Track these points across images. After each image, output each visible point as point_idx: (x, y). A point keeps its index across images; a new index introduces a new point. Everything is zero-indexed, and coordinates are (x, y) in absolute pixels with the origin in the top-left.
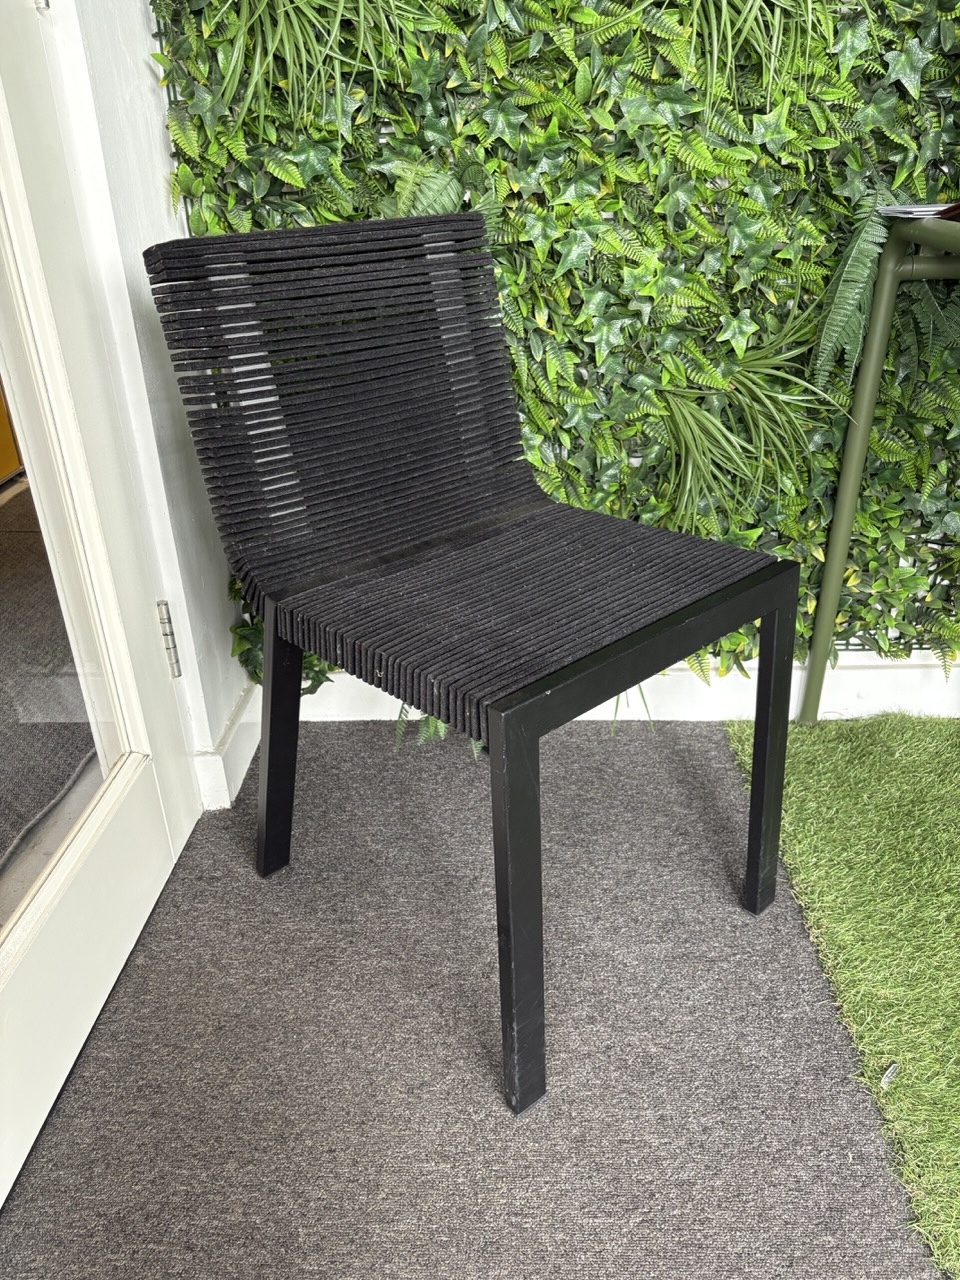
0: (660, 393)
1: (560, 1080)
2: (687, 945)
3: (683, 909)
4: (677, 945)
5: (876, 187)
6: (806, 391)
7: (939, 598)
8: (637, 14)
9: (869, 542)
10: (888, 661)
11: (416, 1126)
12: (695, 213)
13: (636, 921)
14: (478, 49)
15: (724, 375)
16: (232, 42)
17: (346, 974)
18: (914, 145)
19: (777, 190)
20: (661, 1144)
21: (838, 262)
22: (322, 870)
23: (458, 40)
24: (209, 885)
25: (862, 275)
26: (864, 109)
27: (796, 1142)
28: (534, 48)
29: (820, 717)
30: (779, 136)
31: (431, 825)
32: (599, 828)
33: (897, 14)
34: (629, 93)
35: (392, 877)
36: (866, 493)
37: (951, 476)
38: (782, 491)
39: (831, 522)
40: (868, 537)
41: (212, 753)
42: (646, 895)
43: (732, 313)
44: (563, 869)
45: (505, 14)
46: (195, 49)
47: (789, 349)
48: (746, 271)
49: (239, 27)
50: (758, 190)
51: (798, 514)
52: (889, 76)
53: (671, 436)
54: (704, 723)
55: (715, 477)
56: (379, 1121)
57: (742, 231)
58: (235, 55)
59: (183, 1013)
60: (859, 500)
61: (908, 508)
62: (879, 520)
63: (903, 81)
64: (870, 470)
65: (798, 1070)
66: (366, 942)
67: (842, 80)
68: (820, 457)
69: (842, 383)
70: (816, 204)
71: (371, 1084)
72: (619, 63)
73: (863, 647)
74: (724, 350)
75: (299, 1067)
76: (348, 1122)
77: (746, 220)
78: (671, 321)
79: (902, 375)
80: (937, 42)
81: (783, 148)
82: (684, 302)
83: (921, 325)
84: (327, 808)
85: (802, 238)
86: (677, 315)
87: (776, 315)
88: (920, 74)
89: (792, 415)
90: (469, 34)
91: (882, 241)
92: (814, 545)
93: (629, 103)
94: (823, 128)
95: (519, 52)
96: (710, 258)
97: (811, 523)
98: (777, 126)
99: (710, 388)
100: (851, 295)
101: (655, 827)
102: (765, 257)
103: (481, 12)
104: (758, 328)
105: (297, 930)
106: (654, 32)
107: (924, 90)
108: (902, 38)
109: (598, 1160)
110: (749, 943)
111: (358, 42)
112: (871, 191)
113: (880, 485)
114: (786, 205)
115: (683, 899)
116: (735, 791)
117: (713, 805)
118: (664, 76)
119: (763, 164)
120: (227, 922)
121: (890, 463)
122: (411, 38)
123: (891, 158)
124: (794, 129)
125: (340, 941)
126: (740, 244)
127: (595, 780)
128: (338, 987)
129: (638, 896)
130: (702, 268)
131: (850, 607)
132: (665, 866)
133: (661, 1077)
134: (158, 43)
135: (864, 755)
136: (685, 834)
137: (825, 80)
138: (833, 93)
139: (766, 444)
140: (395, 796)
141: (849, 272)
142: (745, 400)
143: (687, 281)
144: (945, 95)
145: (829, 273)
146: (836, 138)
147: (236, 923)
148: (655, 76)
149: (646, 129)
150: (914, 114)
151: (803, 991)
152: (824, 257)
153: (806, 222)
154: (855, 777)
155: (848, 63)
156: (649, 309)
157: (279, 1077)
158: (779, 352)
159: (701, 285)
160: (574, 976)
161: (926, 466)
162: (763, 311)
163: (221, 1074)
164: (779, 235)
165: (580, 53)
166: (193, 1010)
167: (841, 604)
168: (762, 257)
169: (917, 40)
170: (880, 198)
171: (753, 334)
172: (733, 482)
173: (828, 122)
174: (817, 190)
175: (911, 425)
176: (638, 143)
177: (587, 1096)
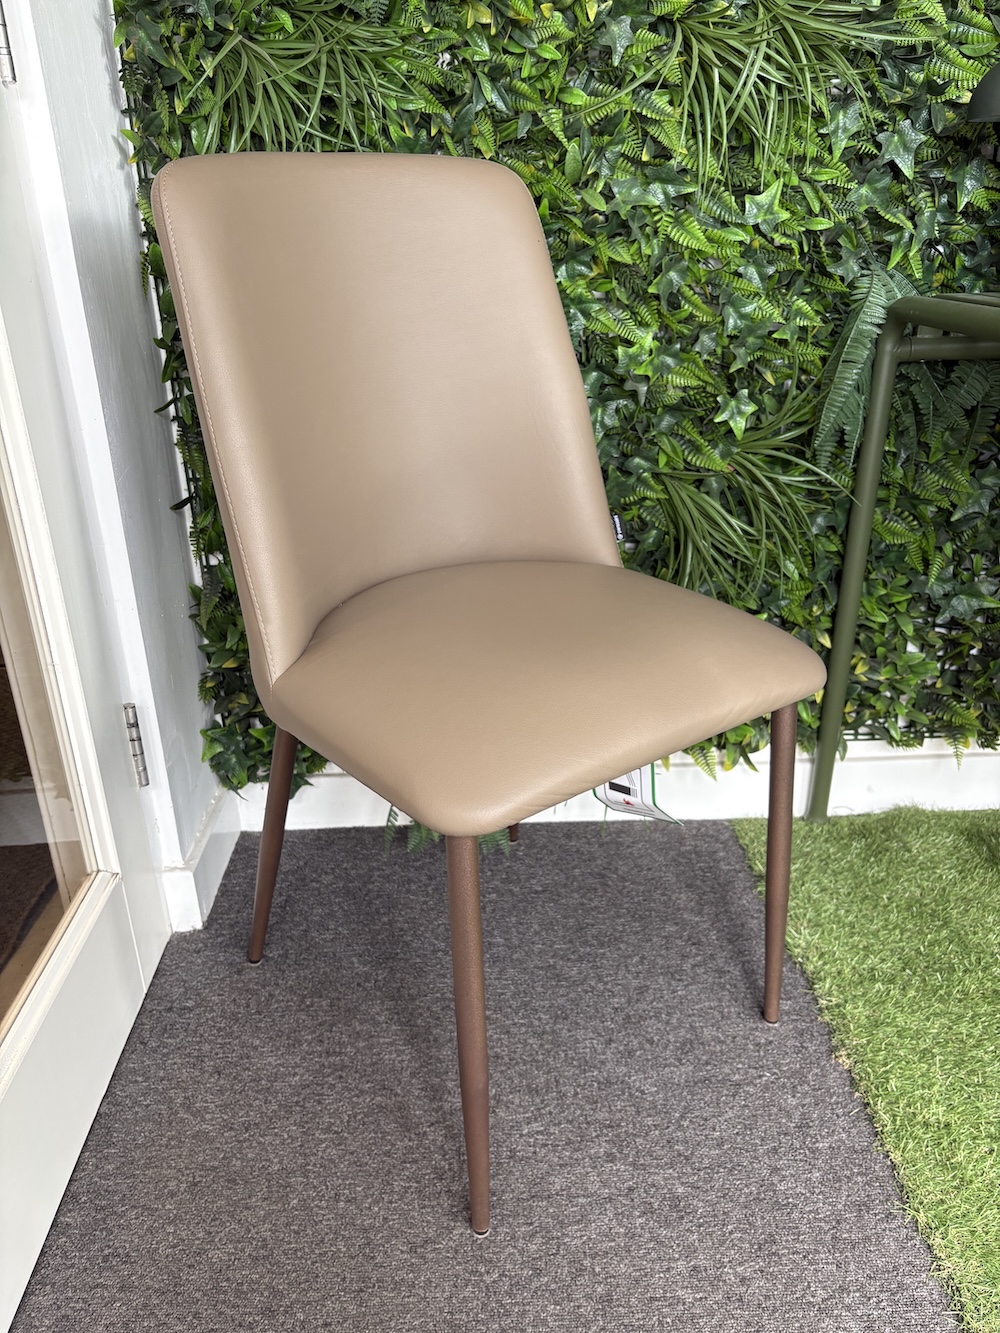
0: (656, 476)
1: (580, 1230)
2: (709, 1068)
3: (702, 1027)
4: (697, 1069)
5: (871, 267)
6: (808, 472)
7: (950, 684)
8: (627, 94)
9: (876, 627)
10: (901, 751)
11: (421, 1292)
12: (689, 293)
13: (651, 1042)
14: (465, 129)
15: (723, 456)
16: (206, 119)
17: (336, 1114)
18: (909, 225)
19: (771, 270)
20: (695, 1299)
21: (834, 343)
22: (305, 997)
23: (443, 120)
24: (180, 1016)
25: (861, 356)
26: (857, 190)
27: (842, 1289)
28: (522, 129)
29: (830, 813)
30: (771, 217)
31: (423, 943)
32: (606, 939)
33: (887, 96)
34: (620, 174)
35: (382, 1003)
36: (873, 576)
37: (957, 559)
38: (785, 575)
39: (836, 606)
40: (874, 622)
41: (181, 869)
42: (661, 1014)
43: (728, 393)
44: (569, 987)
45: (491, 96)
46: (167, 125)
47: (788, 430)
48: (742, 351)
49: (212, 104)
50: (752, 271)
51: (803, 599)
52: (883, 156)
53: (669, 520)
54: (709, 821)
55: (716, 561)
56: (379, 1287)
57: (737, 311)
58: (210, 131)
59: (152, 1167)
60: (864, 584)
61: (915, 591)
62: (885, 604)
63: (897, 161)
64: (876, 553)
65: (840, 1206)
66: (357, 1076)
67: (835, 161)
68: (823, 540)
69: (843, 464)
70: (812, 284)
71: (368, 1244)
72: (610, 143)
73: (872, 736)
74: (723, 430)
75: (285, 1227)
76: (344, 1290)
77: (741, 300)
78: (668, 401)
79: (903, 456)
80: (929, 123)
81: (776, 229)
82: (679, 381)
83: (920, 406)
84: (308, 926)
85: (798, 319)
86: (673, 396)
87: (773, 395)
88: (913, 154)
89: (794, 497)
90: (454, 114)
91: (881, 322)
92: (820, 630)
93: (618, 183)
94: (816, 208)
95: (506, 133)
96: (705, 338)
97: (815, 608)
98: (771, 205)
99: (709, 470)
100: (850, 375)
101: (665, 937)
102: (761, 337)
103: (468, 92)
104: (757, 408)
105: (280, 1065)
106: (644, 113)
107: (917, 170)
108: (894, 120)
109: (626, 1321)
110: (775, 1063)
111: (340, 120)
112: (865, 272)
113: (886, 568)
114: (779, 287)
115: (700, 1016)
116: (747, 894)
117: (726, 911)
118: (655, 157)
119: (756, 244)
120: (200, 1058)
121: (895, 545)
122: (395, 117)
123: (888, 238)
124: (787, 210)
125: (329, 1076)
126: (736, 323)
127: (598, 886)
128: (327, 1130)
129: (652, 1014)
130: (697, 348)
131: (859, 695)
132: (679, 980)
133: (691, 1222)
134: (127, 120)
135: (880, 853)
136: (698, 943)
137: (818, 161)
138: (826, 173)
139: (768, 527)
140: (382, 911)
141: (848, 353)
142: (744, 482)
143: (682, 361)
144: (938, 176)
145: (827, 354)
146: (830, 219)
147: (211, 1059)
148: (645, 158)
149: (639, 209)
150: (908, 194)
151: (838, 1116)
152: (820, 338)
153: (801, 303)
154: (873, 876)
155: (841, 143)
156: (646, 388)
157: (265, 1240)
158: (777, 433)
159: (697, 366)
160: (588, 1107)
161: (932, 549)
162: (761, 392)
163: (198, 1239)
164: (775, 315)
165: (569, 134)
166: (164, 1165)
167: (849, 692)
168: (758, 337)
169: (908, 121)
170: (875, 279)
171: (752, 414)
172: (734, 565)
173: (821, 202)
174: (812, 271)
175: (915, 507)
176: (631, 223)
177: (611, 1247)
